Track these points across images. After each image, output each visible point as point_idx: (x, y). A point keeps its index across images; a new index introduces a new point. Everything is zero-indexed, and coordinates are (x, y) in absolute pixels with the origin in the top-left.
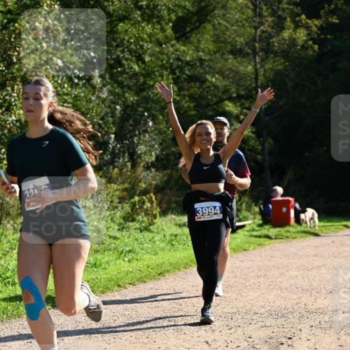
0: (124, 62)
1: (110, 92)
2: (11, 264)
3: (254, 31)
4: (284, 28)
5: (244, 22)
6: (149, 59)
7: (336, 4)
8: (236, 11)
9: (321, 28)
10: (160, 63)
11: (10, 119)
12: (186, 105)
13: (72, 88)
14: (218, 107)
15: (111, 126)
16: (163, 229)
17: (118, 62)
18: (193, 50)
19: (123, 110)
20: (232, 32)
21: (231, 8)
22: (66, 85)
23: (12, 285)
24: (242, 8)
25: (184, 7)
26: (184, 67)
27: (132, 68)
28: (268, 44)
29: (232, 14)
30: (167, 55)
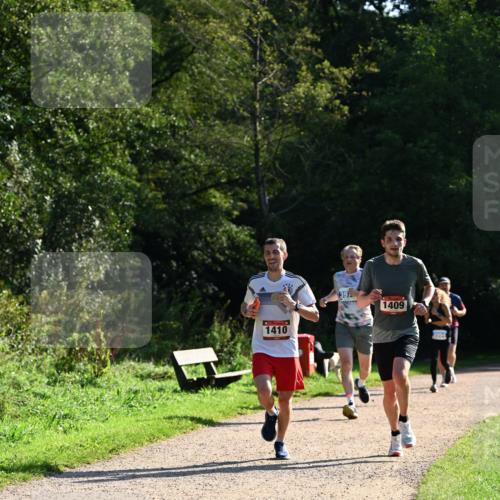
0: (56, 129)
1: (35, 175)
3: (252, 84)
4: (297, 81)
5: (238, 71)
6: (95, 124)
7: (375, 45)
8: (226, 54)
9: (353, 81)
10: (112, 132)
12: (150, 195)
14: (199, 197)
15: (37, 226)
16: (116, 383)
17: (48, 129)
18: (160, 113)
19: (54, 202)
20: (220, 85)
21: (217, 50)
24: (235, 50)
26: (148, 139)
27: (69, 138)
28: (274, 103)
29: (220, 58)
30: (122, 119)
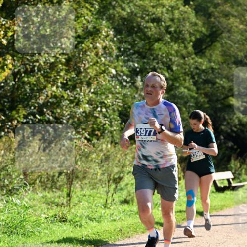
0: (158, 70)
2: (79, 212)
5: (243, 41)
6: (176, 68)
8: (238, 33)
10: (184, 71)
11: (79, 111)
12: (202, 100)
13: (122, 89)
14: (225, 101)
18: (207, 62)
20: (235, 48)
21: (234, 32)
22: (118, 87)
23: (80, 227)
24: (242, 32)
25: (201, 32)
26: (201, 74)
27: (164, 74)
29: (235, 36)
30: (189, 65)
